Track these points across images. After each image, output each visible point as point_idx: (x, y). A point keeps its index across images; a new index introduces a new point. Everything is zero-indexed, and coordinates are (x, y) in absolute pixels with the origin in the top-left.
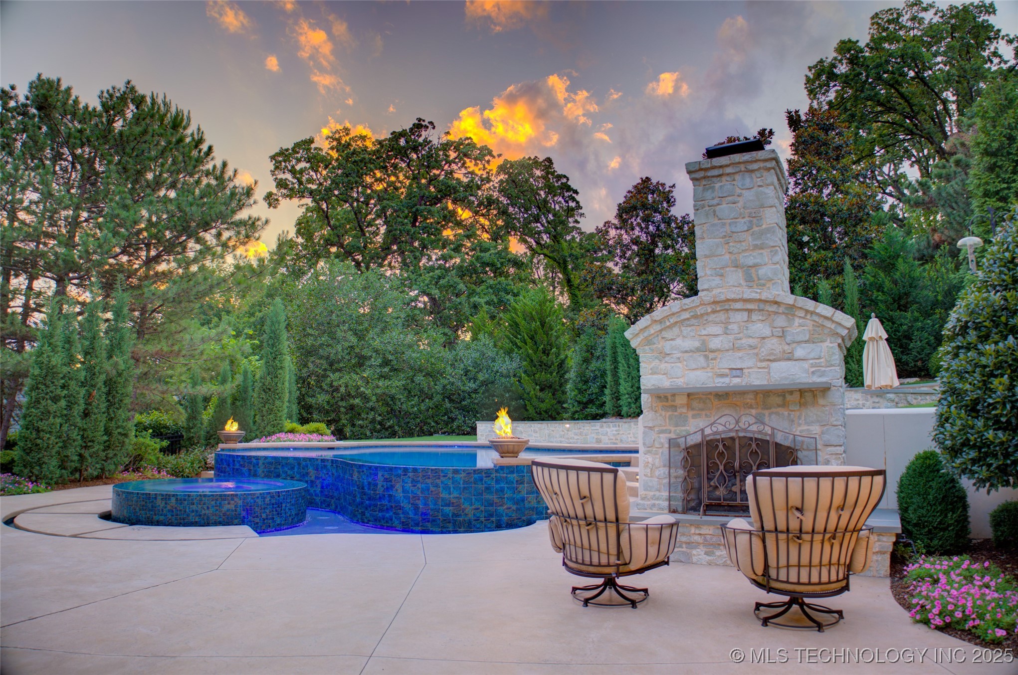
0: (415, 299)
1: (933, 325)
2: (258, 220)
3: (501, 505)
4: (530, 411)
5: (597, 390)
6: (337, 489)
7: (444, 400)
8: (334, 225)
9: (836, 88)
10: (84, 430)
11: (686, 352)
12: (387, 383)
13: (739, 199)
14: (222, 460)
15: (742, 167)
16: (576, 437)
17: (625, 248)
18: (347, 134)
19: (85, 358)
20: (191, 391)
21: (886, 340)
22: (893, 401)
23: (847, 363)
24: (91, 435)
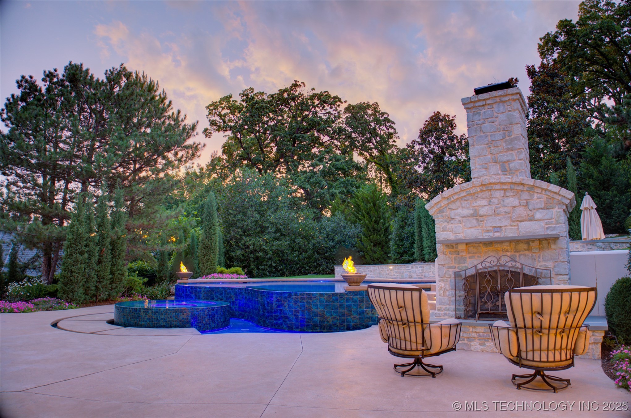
0: (296, 191)
1: (627, 200)
2: (199, 144)
3: (350, 316)
4: (368, 259)
5: (409, 245)
6: (249, 307)
7: (314, 253)
8: (245, 147)
9: (558, 51)
10: (98, 272)
11: (464, 217)
12: (279, 243)
13: (496, 119)
14: (179, 289)
15: (498, 100)
16: (396, 275)
17: (425, 156)
18: (252, 92)
19: (98, 229)
20: (160, 248)
21: (596, 209)
22: (601, 247)
23: (570, 225)
24: (102, 275)
